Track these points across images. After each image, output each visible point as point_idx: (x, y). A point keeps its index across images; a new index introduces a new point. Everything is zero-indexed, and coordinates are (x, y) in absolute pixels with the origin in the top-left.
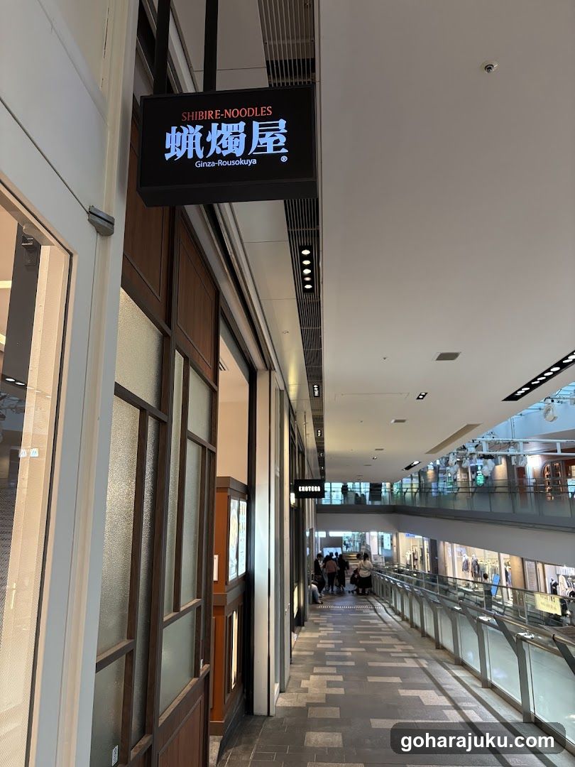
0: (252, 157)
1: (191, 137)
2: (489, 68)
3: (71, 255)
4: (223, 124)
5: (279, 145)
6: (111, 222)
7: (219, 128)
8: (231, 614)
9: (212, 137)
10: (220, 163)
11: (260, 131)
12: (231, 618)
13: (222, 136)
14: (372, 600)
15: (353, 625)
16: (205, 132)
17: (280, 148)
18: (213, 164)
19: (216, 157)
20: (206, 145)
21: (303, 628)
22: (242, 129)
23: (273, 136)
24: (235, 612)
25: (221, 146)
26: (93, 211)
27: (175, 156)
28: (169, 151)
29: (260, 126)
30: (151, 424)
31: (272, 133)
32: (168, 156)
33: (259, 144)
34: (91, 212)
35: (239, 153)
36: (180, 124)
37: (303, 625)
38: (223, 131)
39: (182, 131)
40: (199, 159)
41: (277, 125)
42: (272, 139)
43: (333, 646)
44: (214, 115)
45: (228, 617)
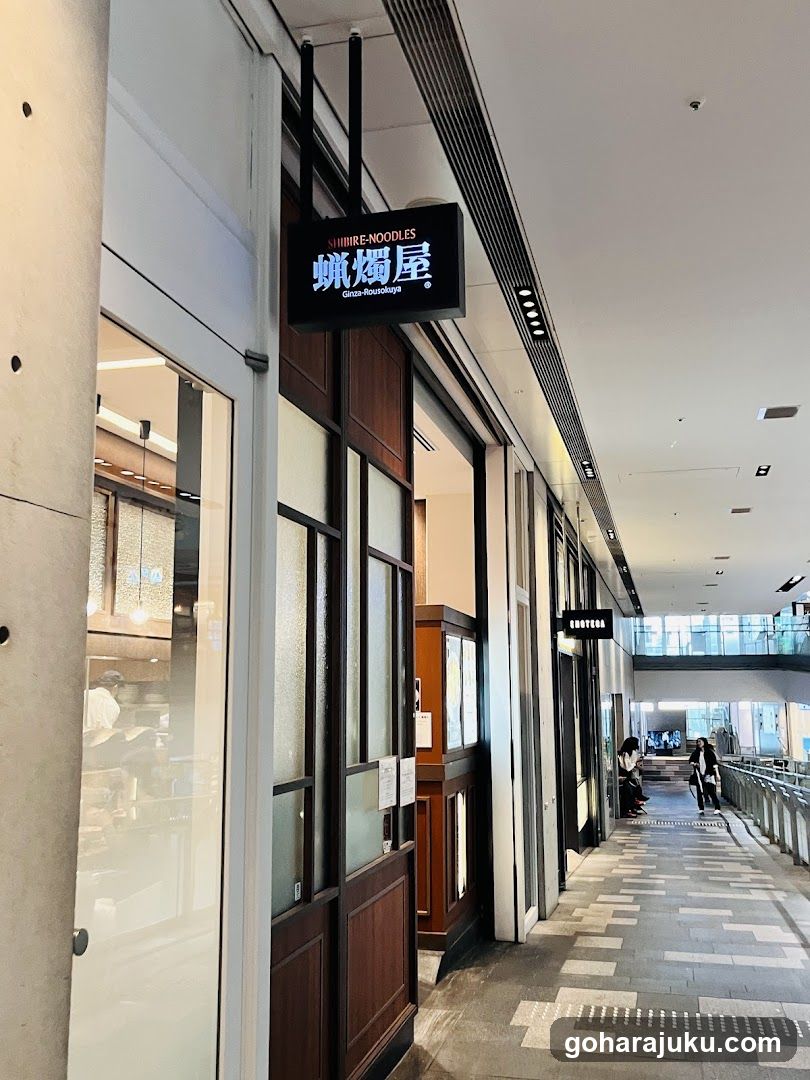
0: (397, 284)
1: (337, 265)
2: (695, 105)
3: (233, 401)
4: (368, 251)
5: (423, 270)
6: (265, 360)
7: (365, 254)
8: (453, 795)
9: (357, 265)
10: (367, 292)
11: (404, 256)
12: (453, 801)
13: (367, 263)
14: (729, 814)
15: (684, 846)
16: (351, 259)
17: (423, 274)
18: (360, 294)
19: (362, 286)
20: (352, 273)
21: (597, 849)
22: (387, 255)
23: (417, 260)
24: (460, 795)
25: (366, 274)
26: (250, 355)
27: (323, 287)
28: (316, 281)
29: (405, 250)
30: (321, 541)
31: (415, 258)
32: (316, 287)
33: (403, 270)
34: (246, 357)
35: (384, 280)
36: (327, 250)
37: (598, 846)
38: (369, 257)
39: (329, 260)
40: (345, 289)
41: (420, 248)
42: (416, 264)
43: (639, 872)
44: (359, 241)
45: (449, 797)
